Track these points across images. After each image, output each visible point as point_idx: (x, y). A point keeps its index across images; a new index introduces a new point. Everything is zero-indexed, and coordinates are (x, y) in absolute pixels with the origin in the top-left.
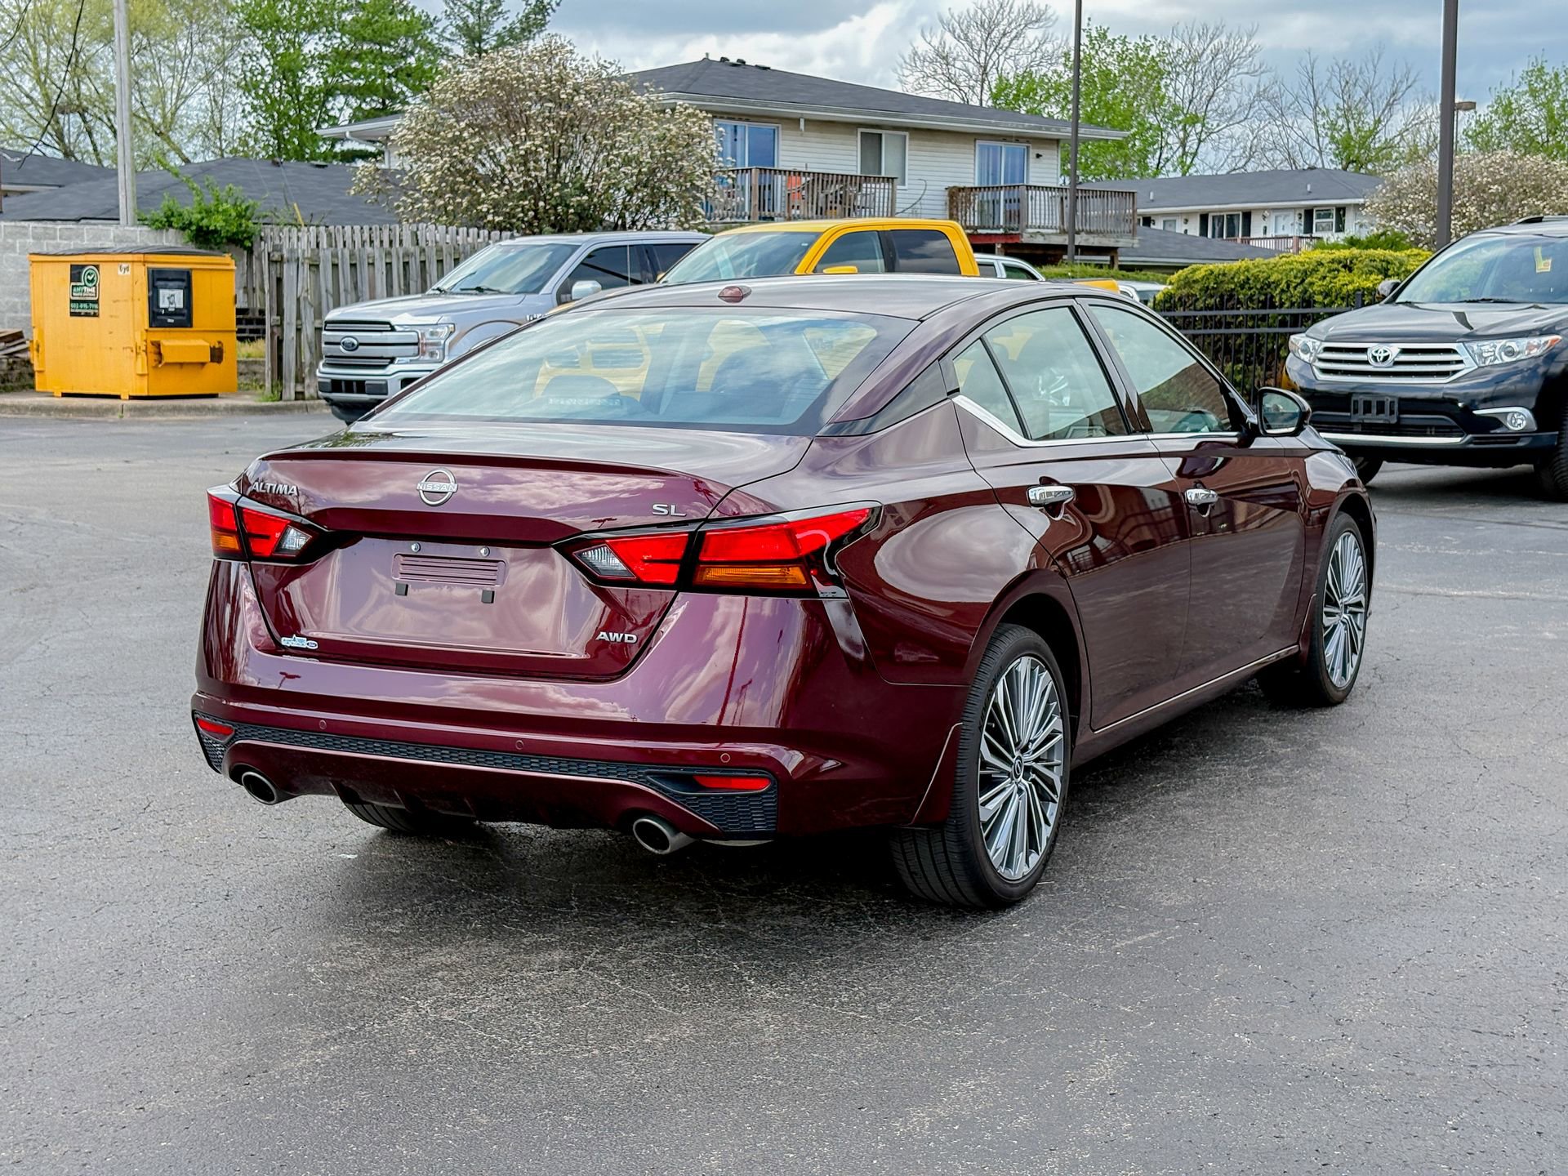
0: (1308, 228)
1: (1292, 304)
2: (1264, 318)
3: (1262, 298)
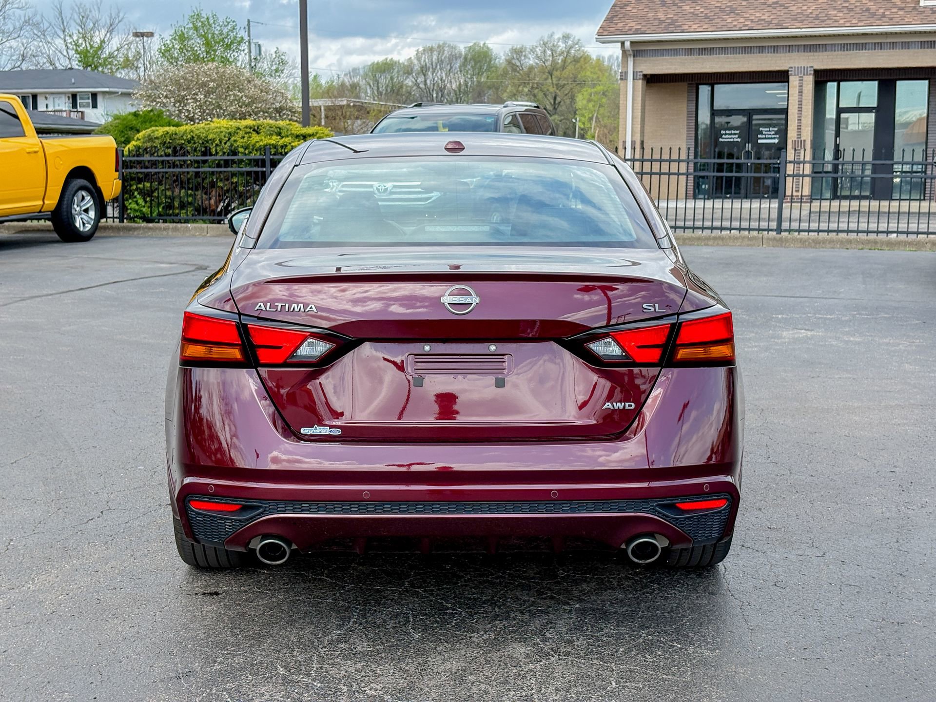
0: (74, 105)
1: (224, 153)
2: (205, 162)
3: (203, 149)
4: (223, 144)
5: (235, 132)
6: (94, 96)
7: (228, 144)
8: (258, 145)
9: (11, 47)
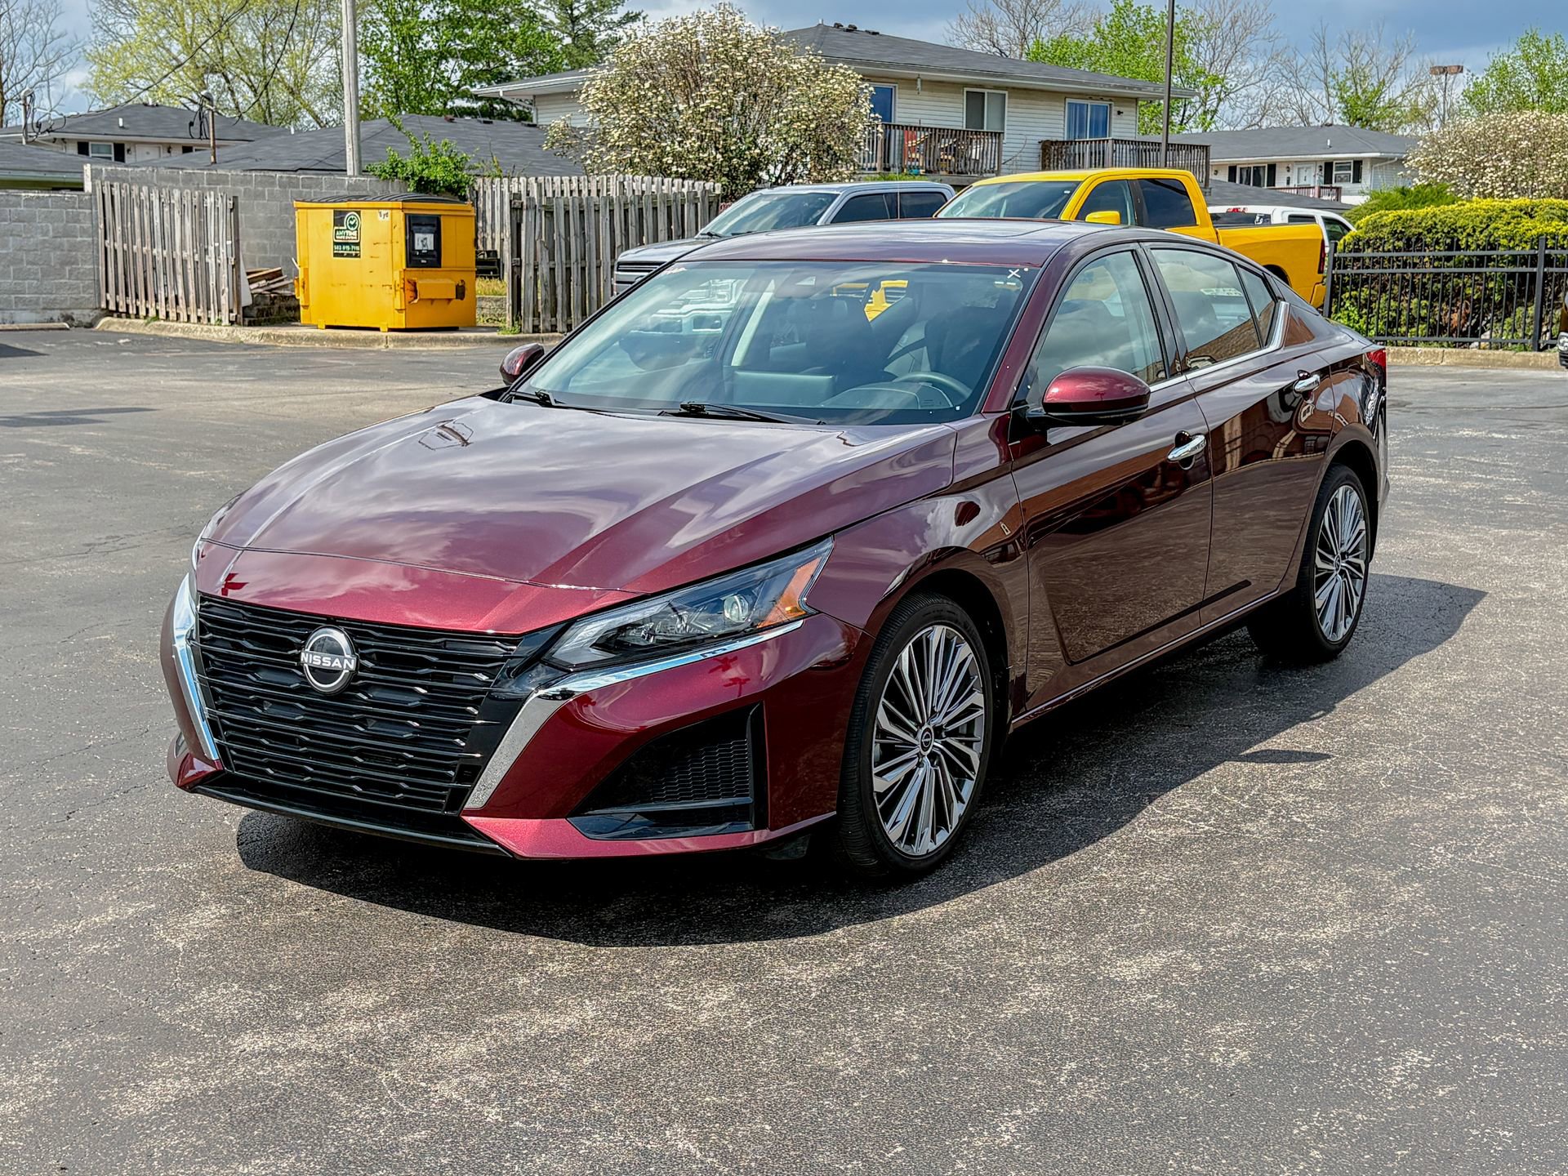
0: (1328, 179)
1: (1478, 246)
2: (1449, 259)
3: (1448, 241)
4: (1477, 233)
5: (1497, 216)
6: (1358, 164)
7: (1486, 233)
8: (1529, 234)
9: (1247, 96)
